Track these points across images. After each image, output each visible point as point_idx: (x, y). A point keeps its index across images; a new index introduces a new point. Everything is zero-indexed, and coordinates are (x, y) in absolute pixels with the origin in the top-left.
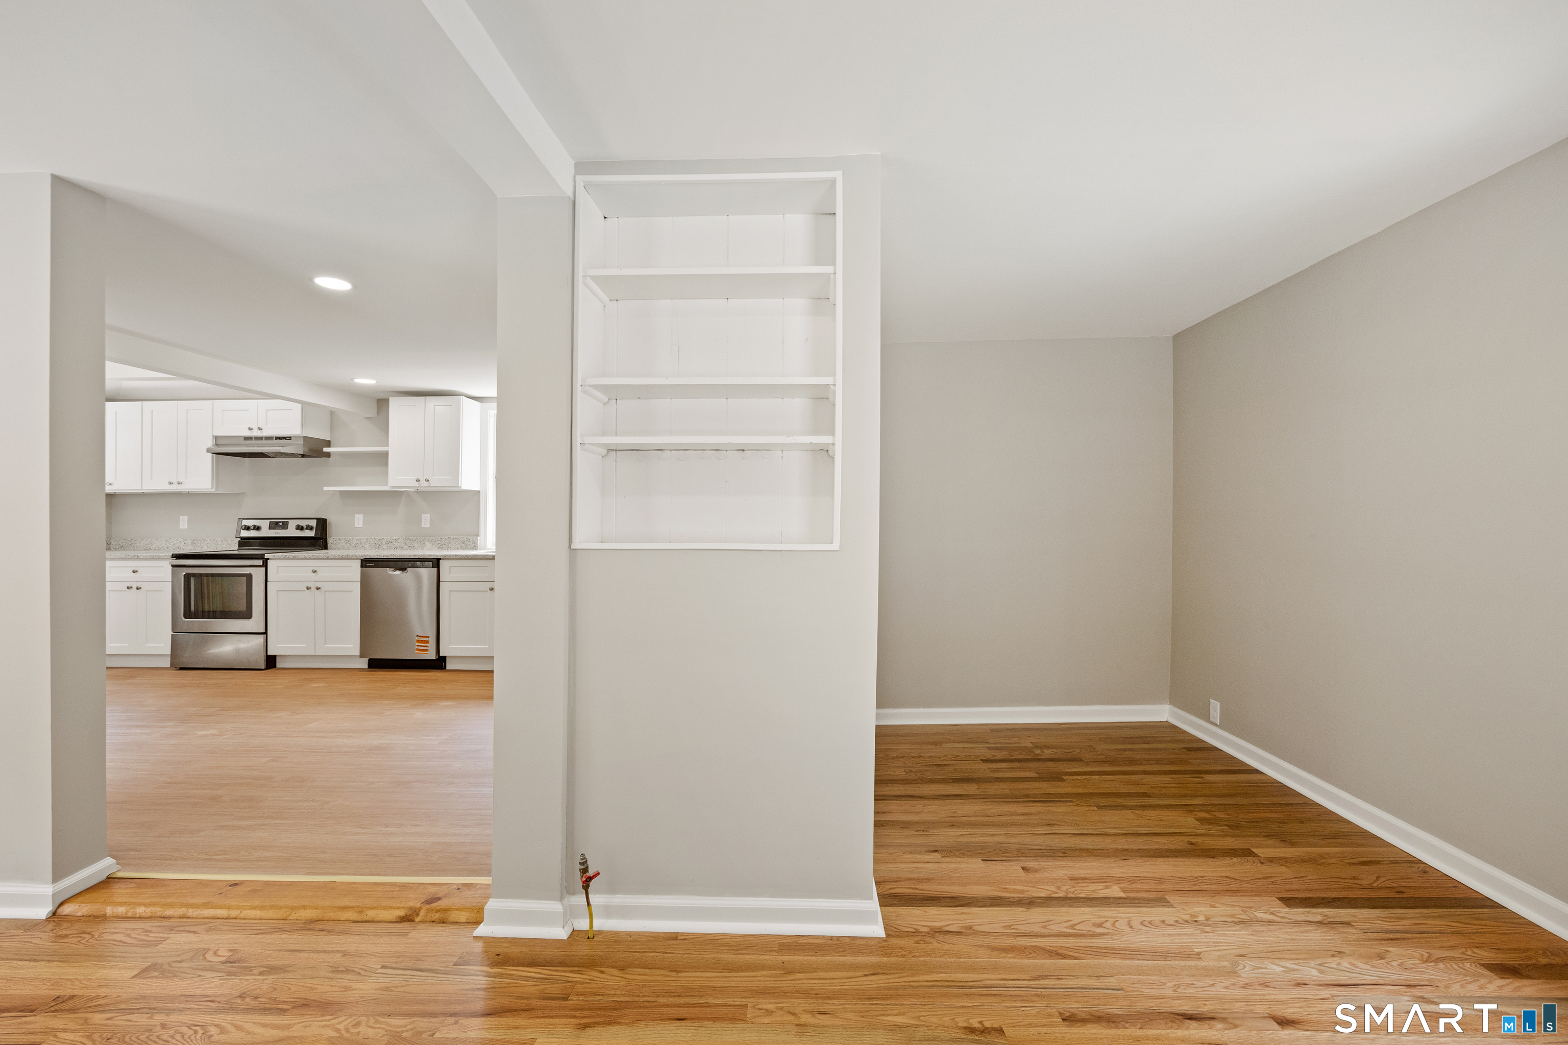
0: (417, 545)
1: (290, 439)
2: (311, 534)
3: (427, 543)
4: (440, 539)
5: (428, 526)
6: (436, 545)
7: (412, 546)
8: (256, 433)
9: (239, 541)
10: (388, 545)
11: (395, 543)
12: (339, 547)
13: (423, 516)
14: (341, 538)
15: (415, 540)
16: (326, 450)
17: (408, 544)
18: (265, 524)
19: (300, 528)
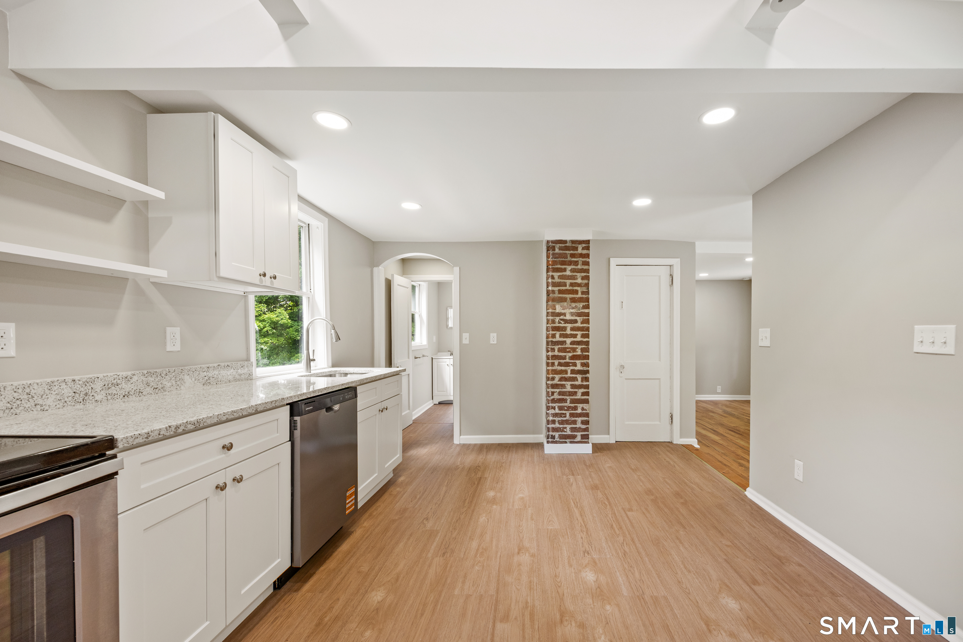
0: (169, 384)
3: (186, 378)
4: (206, 369)
5: (177, 348)
6: (201, 380)
7: (160, 386)
10: (110, 391)
11: (124, 385)
13: (169, 330)
15: (166, 375)
17: (152, 384)
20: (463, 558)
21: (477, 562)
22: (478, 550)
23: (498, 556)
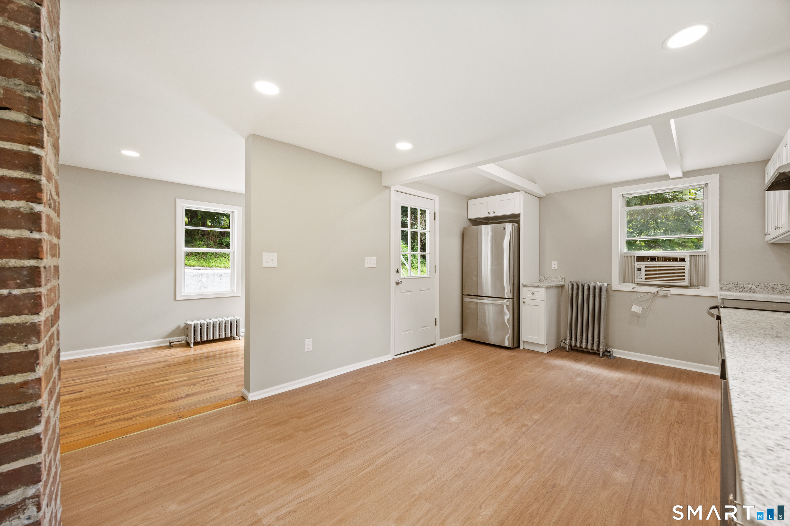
20: (535, 472)
21: (525, 462)
22: (517, 473)
23: (502, 458)
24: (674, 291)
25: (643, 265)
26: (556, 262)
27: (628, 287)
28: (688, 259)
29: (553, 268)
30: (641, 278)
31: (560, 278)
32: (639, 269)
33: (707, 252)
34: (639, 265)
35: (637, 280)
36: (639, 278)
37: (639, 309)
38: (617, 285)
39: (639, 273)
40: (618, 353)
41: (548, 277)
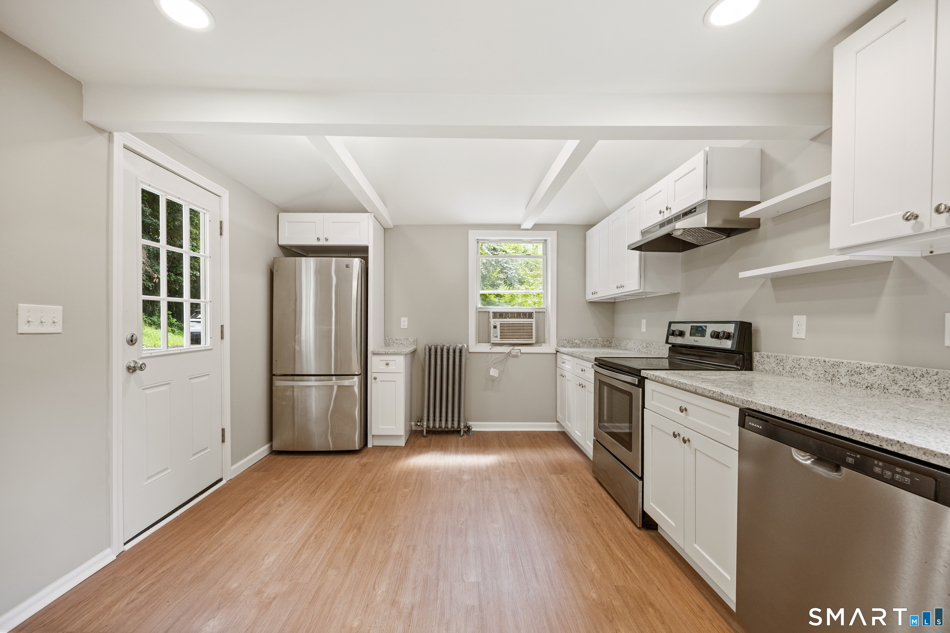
1: (695, 211)
2: (728, 344)
8: (667, 215)
9: (670, 348)
10: (853, 378)
12: (767, 368)
14: (770, 354)
16: (744, 214)
18: (687, 328)
19: (716, 335)
24: (524, 349)
25: (498, 322)
26: (406, 319)
27: (485, 348)
28: (534, 315)
29: (402, 327)
30: (497, 337)
31: (412, 340)
32: (495, 327)
33: (546, 308)
34: (495, 322)
35: (494, 340)
36: (495, 337)
37: (496, 372)
38: (474, 346)
39: (495, 331)
40: (477, 426)
41: (396, 339)
